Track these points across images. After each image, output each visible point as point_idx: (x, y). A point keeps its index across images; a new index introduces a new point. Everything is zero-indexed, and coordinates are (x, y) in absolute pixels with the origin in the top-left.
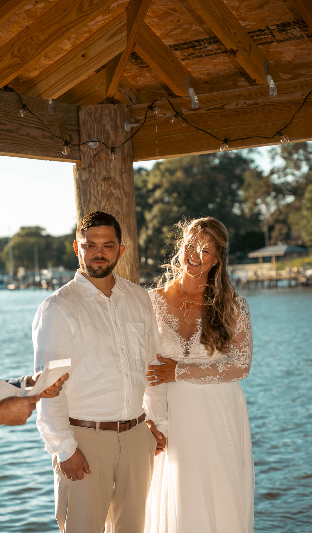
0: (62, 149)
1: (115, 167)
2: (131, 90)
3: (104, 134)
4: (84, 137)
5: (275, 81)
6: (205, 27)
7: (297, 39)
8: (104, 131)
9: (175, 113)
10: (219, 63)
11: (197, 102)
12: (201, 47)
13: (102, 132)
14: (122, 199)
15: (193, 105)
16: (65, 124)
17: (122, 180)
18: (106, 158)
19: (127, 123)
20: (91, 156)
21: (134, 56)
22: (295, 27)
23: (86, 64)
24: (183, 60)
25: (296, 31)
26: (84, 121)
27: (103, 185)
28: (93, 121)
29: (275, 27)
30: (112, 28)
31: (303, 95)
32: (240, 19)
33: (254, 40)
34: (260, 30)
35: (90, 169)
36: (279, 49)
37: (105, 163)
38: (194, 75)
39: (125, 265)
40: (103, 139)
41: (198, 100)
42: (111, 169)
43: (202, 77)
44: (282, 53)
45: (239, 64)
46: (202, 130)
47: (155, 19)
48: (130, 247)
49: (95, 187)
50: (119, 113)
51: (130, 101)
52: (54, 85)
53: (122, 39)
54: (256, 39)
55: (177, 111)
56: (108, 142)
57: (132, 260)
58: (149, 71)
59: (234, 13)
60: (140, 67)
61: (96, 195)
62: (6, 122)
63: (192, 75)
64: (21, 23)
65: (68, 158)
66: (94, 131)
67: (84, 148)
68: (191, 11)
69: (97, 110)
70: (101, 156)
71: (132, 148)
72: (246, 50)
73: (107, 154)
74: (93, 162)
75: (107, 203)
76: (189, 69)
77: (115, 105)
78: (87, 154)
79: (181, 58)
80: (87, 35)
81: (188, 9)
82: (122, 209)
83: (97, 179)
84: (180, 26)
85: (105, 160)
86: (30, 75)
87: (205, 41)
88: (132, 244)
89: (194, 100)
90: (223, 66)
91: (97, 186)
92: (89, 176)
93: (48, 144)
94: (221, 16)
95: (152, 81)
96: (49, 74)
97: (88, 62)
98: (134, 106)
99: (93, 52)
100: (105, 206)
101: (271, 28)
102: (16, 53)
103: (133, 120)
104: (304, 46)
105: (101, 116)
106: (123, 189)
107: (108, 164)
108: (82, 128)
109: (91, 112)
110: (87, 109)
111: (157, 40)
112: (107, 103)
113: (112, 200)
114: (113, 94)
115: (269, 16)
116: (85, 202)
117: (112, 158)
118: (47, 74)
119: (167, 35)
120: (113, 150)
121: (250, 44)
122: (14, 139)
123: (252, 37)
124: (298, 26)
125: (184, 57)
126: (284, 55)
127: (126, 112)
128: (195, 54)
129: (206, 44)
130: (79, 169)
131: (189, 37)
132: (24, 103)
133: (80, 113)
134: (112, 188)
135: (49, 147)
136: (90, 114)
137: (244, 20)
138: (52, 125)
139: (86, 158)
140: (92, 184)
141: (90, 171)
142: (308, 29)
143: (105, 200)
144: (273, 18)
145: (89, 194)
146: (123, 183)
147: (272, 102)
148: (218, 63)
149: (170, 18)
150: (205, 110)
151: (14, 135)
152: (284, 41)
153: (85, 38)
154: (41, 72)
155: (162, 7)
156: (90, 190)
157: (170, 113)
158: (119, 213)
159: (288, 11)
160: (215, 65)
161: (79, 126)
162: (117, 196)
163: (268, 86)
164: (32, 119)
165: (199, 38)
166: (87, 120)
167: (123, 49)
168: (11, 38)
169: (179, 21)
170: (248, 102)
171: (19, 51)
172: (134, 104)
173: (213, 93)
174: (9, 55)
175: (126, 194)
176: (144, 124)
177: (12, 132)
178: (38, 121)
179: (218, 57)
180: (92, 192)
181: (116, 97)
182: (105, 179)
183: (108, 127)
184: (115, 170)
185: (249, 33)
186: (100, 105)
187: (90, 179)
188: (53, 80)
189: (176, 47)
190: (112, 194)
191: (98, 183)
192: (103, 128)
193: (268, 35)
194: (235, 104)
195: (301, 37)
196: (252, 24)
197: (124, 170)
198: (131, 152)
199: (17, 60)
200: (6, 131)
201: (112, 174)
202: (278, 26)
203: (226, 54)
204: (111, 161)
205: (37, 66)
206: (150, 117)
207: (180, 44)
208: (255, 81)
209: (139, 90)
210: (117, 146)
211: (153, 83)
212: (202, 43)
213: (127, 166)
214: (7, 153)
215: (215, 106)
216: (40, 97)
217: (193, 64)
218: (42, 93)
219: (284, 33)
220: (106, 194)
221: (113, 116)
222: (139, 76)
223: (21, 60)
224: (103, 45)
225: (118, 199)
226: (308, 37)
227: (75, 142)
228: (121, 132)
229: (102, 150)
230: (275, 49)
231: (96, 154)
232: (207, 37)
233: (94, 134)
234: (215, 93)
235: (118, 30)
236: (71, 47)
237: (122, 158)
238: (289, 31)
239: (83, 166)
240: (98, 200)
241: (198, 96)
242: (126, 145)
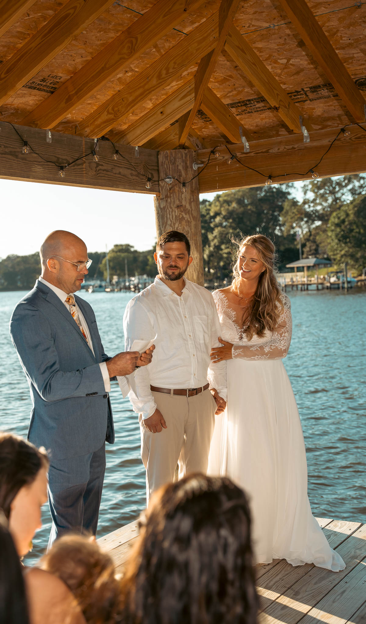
0: (145, 184)
1: (185, 198)
2: (198, 138)
3: (177, 172)
4: (162, 175)
5: (308, 131)
6: (255, 90)
7: (326, 98)
8: (177, 171)
9: (231, 156)
10: (266, 117)
11: (248, 147)
12: (251, 105)
13: (176, 171)
14: (191, 222)
15: (245, 150)
16: (148, 165)
17: (191, 208)
18: (179, 191)
19: (195, 164)
20: (167, 190)
21: (200, 113)
22: (324, 88)
23: (163, 119)
24: (237, 115)
25: (325, 92)
26: (162, 162)
27: (177, 211)
28: (169, 162)
29: (308, 89)
30: (183, 91)
31: (330, 141)
32: (282, 83)
33: (292, 99)
34: (297, 92)
35: (167, 199)
36: (311, 106)
37: (178, 195)
38: (246, 127)
39: (193, 272)
40: (176, 176)
41: (249, 146)
42: (182, 199)
43: (252, 128)
44: (313, 109)
45: (280, 117)
46: (251, 169)
47: (217, 84)
48: (197, 258)
49: (171, 213)
50: (188, 156)
51: (197, 147)
52: (139, 136)
53: (191, 99)
54: (294, 99)
55: (233, 154)
56: (180, 179)
57: (198, 268)
58: (212, 124)
59: (277, 78)
60: (205, 121)
61: (171, 219)
62: (104, 164)
63: (245, 127)
64: (115, 88)
65: (150, 191)
66: (170, 170)
67: (162, 183)
68: (244, 78)
69: (172, 154)
70: (175, 189)
71: (199, 183)
72: (286, 107)
73: (180, 188)
74: (169, 194)
75: (180, 225)
76: (242, 122)
77: (185, 150)
78: (165, 188)
79: (236, 113)
80: (165, 97)
81: (241, 75)
82: (191, 229)
83: (172, 206)
84: (235, 89)
85: (178, 192)
86: (121, 128)
87: (254, 101)
88: (198, 256)
89: (246, 145)
90: (268, 120)
91: (172, 212)
92: (166, 205)
93: (135, 180)
94: (267, 81)
95: (214, 132)
96: (135, 128)
97: (165, 117)
98: (199, 151)
99: (168, 110)
100: (178, 227)
101: (306, 90)
102: (110, 111)
103: (200, 162)
104: (331, 103)
105: (175, 159)
106: (192, 214)
107: (180, 195)
108: (161, 168)
109: (168, 156)
110: (165, 153)
111: (218, 99)
112: (179, 149)
113: (184, 223)
114: (184, 142)
115: (303, 81)
116: (163, 224)
117: (183, 191)
118: (134, 127)
119: (225, 96)
120: (184, 185)
121: (289, 103)
122: (109, 176)
123: (291, 97)
124: (326, 88)
125: (238, 113)
126: (315, 110)
127: (194, 155)
128: (246, 110)
129: (255, 103)
130: (159, 199)
131: (242, 97)
132: (117, 149)
133: (159, 156)
134: (183, 214)
135: (136, 183)
136: (166, 157)
137: (284, 84)
138: (138, 166)
139: (164, 191)
140: (168, 210)
141: (167, 201)
142: (333, 90)
143: (178, 222)
144: (307, 82)
145: (166, 218)
146: (192, 210)
147: (305, 147)
148: (264, 117)
149: (227, 83)
150: (254, 154)
151: (109, 173)
152: (315, 100)
153: (163, 99)
154: (130, 126)
155: (221, 75)
156: (167, 215)
157: (227, 156)
158: (188, 233)
159: (318, 76)
160: (262, 119)
161: (158, 166)
162: (187, 219)
163: (303, 135)
164: (123, 161)
165: (249, 98)
166: (165, 162)
167: (191, 107)
168: (107, 99)
169: (234, 85)
170: (287, 147)
171: (113, 109)
172: (200, 149)
173: (260, 141)
174: (106, 113)
175: (194, 218)
176: (208, 164)
177: (108, 171)
178: (127, 162)
179: (265, 112)
180: (168, 216)
181: (186, 144)
182: (178, 207)
183: (180, 167)
184: (185, 200)
185: (288, 94)
186: (174, 150)
187: (167, 207)
188: (138, 131)
189: (232, 105)
190: (183, 218)
191: (173, 210)
192: (176, 168)
193: (303, 95)
194: (277, 149)
195: (329, 97)
196: (291, 87)
197: (192, 200)
198: (198, 186)
199: (112, 116)
200: (104, 170)
201: (184, 203)
202: (311, 88)
203: (271, 111)
204: (182, 193)
205: (127, 121)
206: (212, 159)
207: (235, 103)
208: (292, 130)
209: (203, 139)
210: (187, 182)
211: (214, 133)
212: (252, 102)
213: (195, 197)
214: (104, 187)
215: (262, 150)
216: (129, 144)
217: (245, 118)
218: (131, 142)
219: (315, 93)
220: (179, 218)
221: (184, 158)
222: (204, 128)
223: (115, 116)
224: (176, 104)
225: (188, 222)
226: (334, 96)
227: (156, 178)
228: (190, 171)
229: (176, 185)
230: (309, 106)
231: (172, 188)
232: (255, 97)
233: (170, 172)
234: (262, 140)
235: (188, 92)
236: (152, 106)
237: (191, 191)
238: (319, 92)
239: (161, 197)
240: (172, 223)
241: (249, 142)
242: (194, 181)
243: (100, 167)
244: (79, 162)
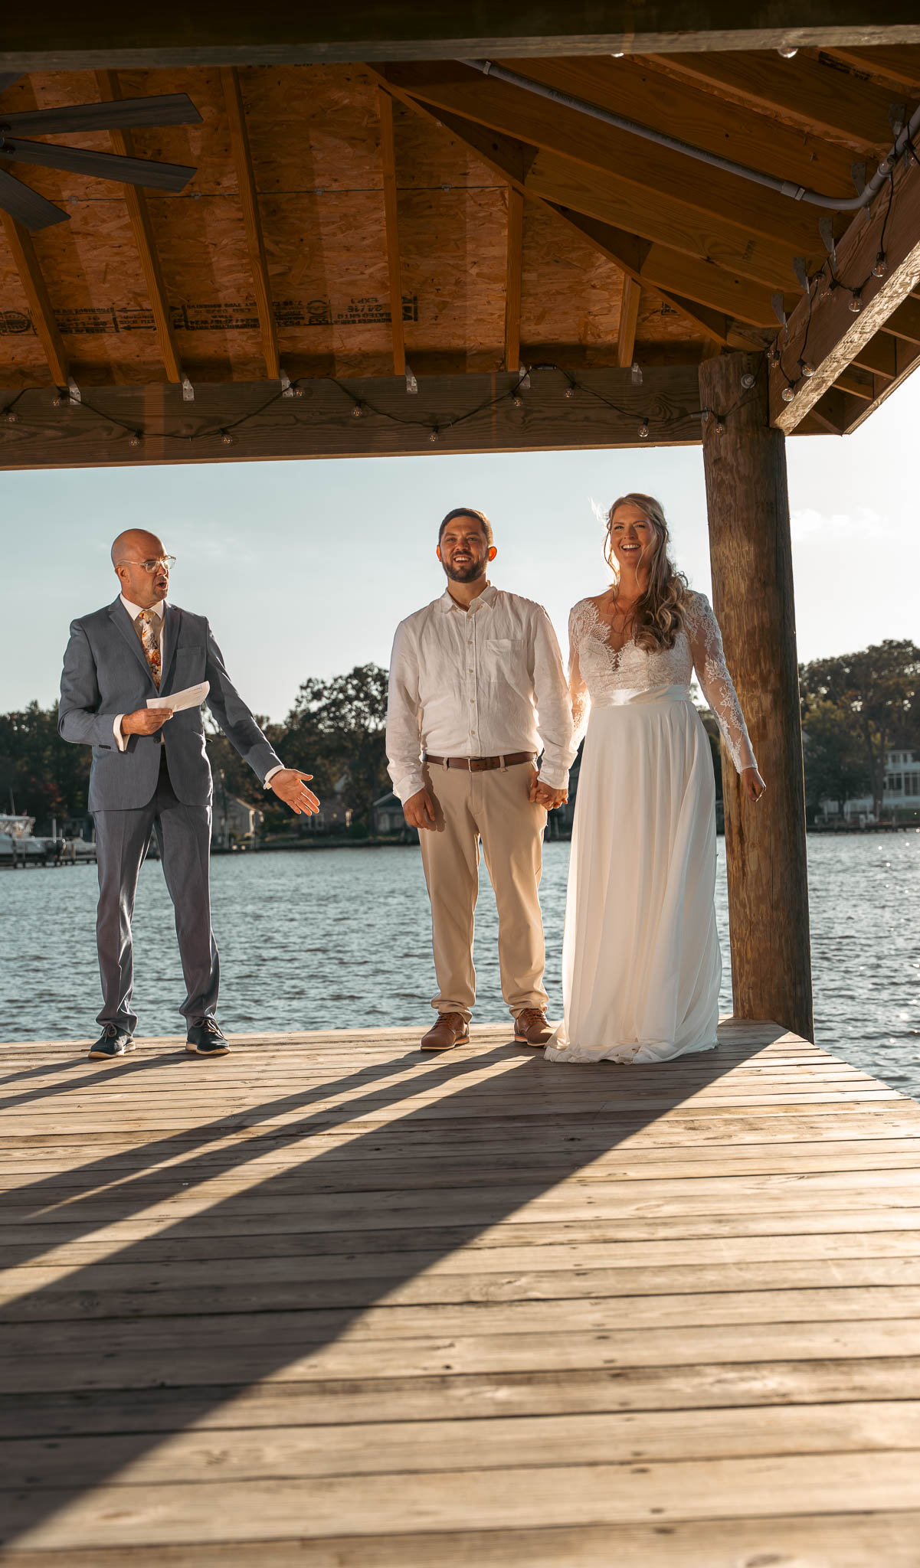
1: (726, 444)
3: (713, 400)
8: (713, 396)
14: (736, 486)
16: (670, 394)
17: (737, 460)
18: (716, 433)
19: (746, 378)
27: (714, 470)
37: (715, 440)
40: (712, 407)
42: (721, 447)
50: (732, 366)
52: (625, 344)
56: (717, 410)
62: (544, 409)
69: (706, 368)
70: (711, 430)
75: (719, 495)
77: (727, 356)
82: (735, 501)
83: (709, 462)
85: (715, 435)
105: (710, 374)
106: (738, 472)
107: (718, 440)
112: (716, 355)
113: (724, 490)
120: (721, 419)
122: (557, 427)
127: (745, 362)
134: (723, 473)
135: (632, 429)
138: (639, 400)
143: (717, 490)
146: (740, 465)
151: (556, 423)
158: (731, 507)
162: (730, 483)
164: (588, 398)
166: (702, 381)
175: (742, 479)
177: (553, 419)
178: (597, 398)
182: (715, 462)
183: (718, 390)
184: (726, 448)
186: (710, 360)
190: (723, 481)
191: (710, 468)
192: (712, 391)
197: (739, 446)
201: (723, 454)
204: (720, 435)
210: (728, 414)
213: (745, 439)
220: (717, 482)
221: (723, 371)
225: (731, 488)
228: (737, 393)
229: (712, 422)
231: (708, 428)
233: (706, 401)
237: (736, 428)
242: (742, 409)
243: (535, 415)
244: (482, 413)
